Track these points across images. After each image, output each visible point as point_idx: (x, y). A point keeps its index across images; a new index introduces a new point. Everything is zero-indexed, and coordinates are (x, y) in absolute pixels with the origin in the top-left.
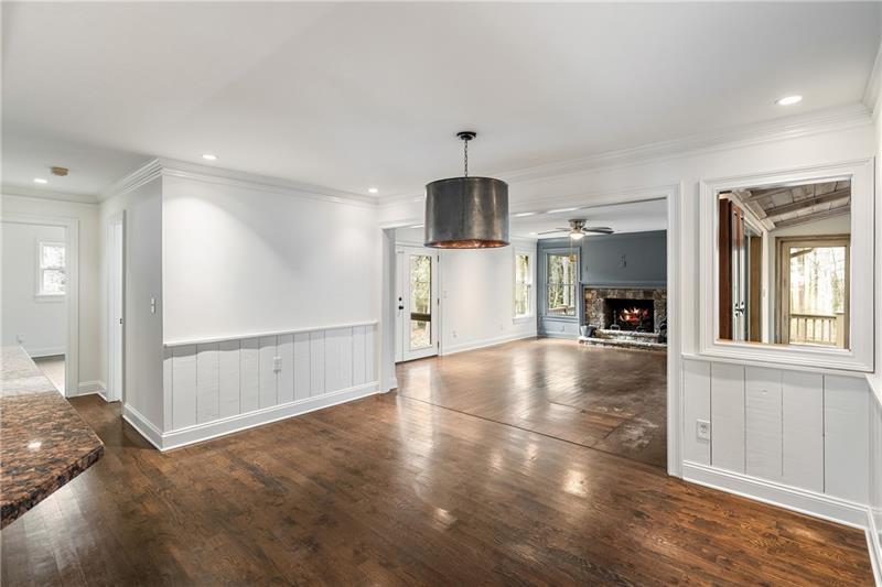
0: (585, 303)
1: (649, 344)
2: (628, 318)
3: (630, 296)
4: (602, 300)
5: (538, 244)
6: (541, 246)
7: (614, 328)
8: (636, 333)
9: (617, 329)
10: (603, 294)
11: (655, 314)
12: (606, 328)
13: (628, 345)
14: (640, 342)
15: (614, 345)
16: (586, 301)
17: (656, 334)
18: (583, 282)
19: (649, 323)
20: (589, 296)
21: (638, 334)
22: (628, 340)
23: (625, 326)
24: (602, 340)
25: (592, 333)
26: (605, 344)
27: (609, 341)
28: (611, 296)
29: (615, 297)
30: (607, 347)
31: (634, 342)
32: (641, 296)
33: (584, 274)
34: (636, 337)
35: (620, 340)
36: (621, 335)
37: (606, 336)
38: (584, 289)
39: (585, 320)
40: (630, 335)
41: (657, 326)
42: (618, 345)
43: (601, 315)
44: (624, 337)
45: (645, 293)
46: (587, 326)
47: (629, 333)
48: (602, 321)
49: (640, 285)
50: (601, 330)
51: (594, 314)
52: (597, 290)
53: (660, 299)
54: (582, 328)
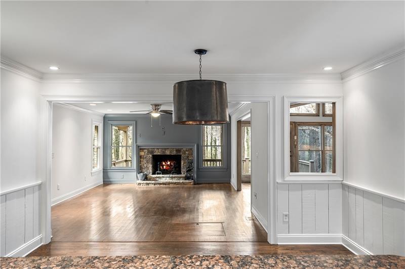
0: (140, 158)
1: (181, 181)
2: (165, 167)
3: (168, 153)
4: (151, 156)
5: (104, 117)
6: (106, 119)
7: (158, 174)
8: (171, 175)
9: (160, 174)
10: (152, 152)
11: (182, 163)
12: (153, 174)
13: (169, 183)
14: (175, 181)
15: (160, 184)
16: (141, 157)
17: (183, 175)
18: (139, 144)
19: (177, 169)
20: (142, 153)
21: (174, 176)
22: (168, 180)
23: (165, 172)
24: (153, 182)
25: (146, 178)
26: (155, 184)
27: (156, 182)
28: (157, 153)
29: (159, 154)
30: (156, 186)
31: (171, 181)
32: (174, 153)
33: (138, 141)
34: (172, 178)
35: (163, 180)
36: (163, 177)
37: (154, 179)
38: (139, 149)
39: (140, 169)
40: (169, 177)
41: (183, 170)
42: (163, 184)
43: (150, 166)
44: (165, 179)
45: (176, 151)
46: (142, 174)
47: (168, 175)
48: (150, 170)
49: (174, 146)
50: (151, 175)
51: (145, 165)
52: (148, 149)
53: (185, 153)
54: (138, 175)
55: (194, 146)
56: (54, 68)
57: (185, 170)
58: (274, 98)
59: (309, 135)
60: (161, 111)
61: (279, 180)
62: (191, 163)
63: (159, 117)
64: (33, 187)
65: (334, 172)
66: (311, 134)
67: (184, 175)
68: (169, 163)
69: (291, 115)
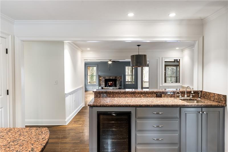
2: (109, 84)
3: (111, 78)
7: (107, 87)
8: (113, 87)
9: (108, 87)
10: (105, 78)
11: (117, 82)
16: (100, 80)
18: (99, 74)
19: (115, 85)
20: (101, 78)
23: (110, 86)
28: (107, 78)
32: (114, 78)
33: (99, 72)
36: (110, 88)
38: (99, 76)
39: (100, 85)
43: (104, 83)
45: (115, 77)
46: (101, 87)
47: (112, 88)
48: (104, 85)
49: (114, 75)
50: (104, 87)
51: (102, 83)
52: (103, 77)
53: (118, 78)
54: (99, 87)
55: (122, 75)
56: (89, 49)
57: (119, 85)
58: (159, 58)
59: (171, 70)
60: (112, 61)
61: (161, 85)
62: (121, 82)
63: (111, 63)
64: (80, 88)
65: (179, 82)
66: (172, 70)
67: (118, 87)
68: (111, 83)
69: (165, 62)
